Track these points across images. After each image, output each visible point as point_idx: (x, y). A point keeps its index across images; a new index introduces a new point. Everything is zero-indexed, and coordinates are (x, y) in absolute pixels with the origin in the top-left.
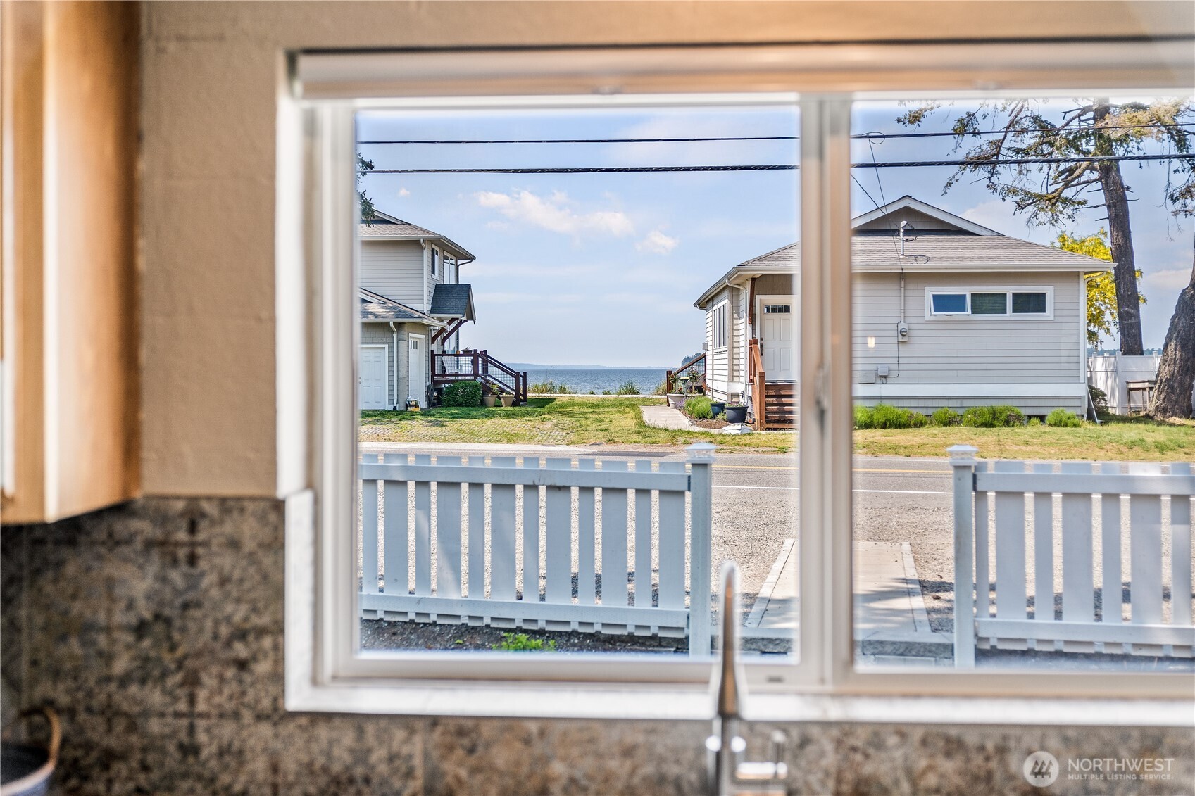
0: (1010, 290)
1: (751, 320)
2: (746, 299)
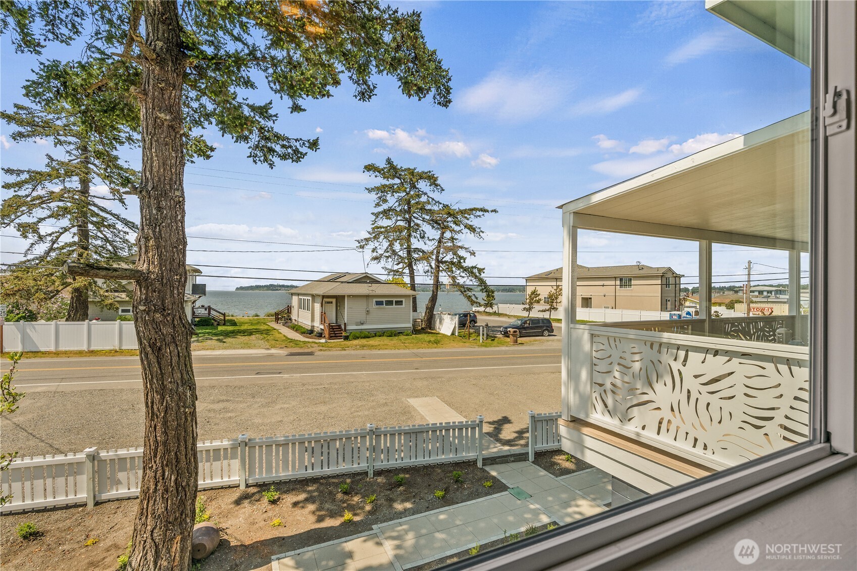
0: (394, 300)
1: (322, 306)
2: (320, 299)
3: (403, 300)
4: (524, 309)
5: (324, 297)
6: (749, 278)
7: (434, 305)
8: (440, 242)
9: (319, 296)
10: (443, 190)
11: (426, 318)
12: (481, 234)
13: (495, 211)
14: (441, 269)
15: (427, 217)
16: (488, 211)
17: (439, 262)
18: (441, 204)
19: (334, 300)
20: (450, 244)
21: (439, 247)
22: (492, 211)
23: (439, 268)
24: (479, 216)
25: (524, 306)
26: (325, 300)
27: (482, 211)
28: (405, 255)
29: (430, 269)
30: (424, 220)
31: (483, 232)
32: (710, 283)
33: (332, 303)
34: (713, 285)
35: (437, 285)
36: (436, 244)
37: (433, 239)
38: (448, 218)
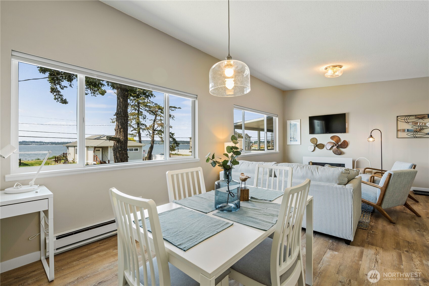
0: (134, 148)
1: (94, 152)
2: (93, 149)
3: (138, 148)
4: (190, 152)
5: (95, 147)
6: (272, 138)
7: (152, 150)
8: (154, 121)
9: (93, 147)
10: (155, 97)
11: (148, 156)
12: (173, 118)
13: (180, 108)
14: (155, 133)
15: (148, 109)
16: (177, 108)
17: (154, 130)
18: (154, 103)
19: (101, 149)
20: (160, 122)
21: (154, 123)
22: (178, 108)
23: (154, 133)
24: (173, 110)
25: (190, 150)
26: (96, 149)
27: (174, 108)
28: (136, 127)
29: (149, 133)
30: (146, 110)
31: (174, 117)
32: (260, 140)
33: (99, 150)
34: (261, 141)
35: (153, 141)
36: (153, 122)
37: (152, 120)
38: (158, 110)
